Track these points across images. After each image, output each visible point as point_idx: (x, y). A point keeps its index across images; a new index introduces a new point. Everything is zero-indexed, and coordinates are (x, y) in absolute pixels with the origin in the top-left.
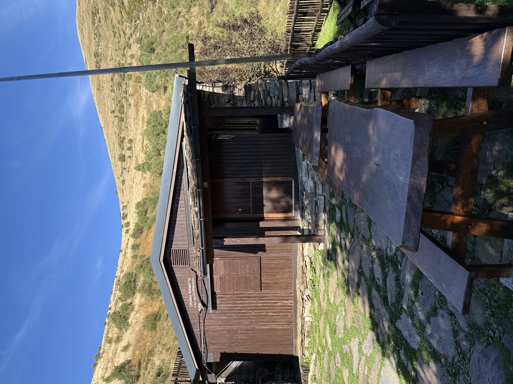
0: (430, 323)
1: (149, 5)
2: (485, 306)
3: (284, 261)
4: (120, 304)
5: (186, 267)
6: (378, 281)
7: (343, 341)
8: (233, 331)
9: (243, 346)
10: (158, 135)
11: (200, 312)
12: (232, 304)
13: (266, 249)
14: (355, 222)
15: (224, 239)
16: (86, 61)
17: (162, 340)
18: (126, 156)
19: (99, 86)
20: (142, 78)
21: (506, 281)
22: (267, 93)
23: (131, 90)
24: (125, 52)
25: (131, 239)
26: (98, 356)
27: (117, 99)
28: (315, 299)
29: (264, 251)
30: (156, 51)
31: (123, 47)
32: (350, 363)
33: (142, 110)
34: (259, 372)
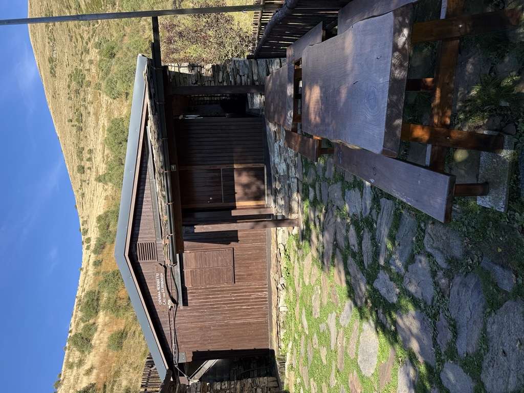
0: (408, 272)
1: (108, 8)
2: (463, 235)
3: (258, 251)
4: (82, 325)
5: (154, 262)
6: (353, 248)
7: (320, 321)
8: (205, 327)
9: (216, 343)
10: (121, 143)
11: (170, 310)
12: (204, 299)
13: (239, 239)
14: (328, 196)
15: (195, 226)
16: (40, 67)
17: (129, 359)
18: (85, 167)
19: (55, 94)
20: (102, 85)
21: (483, 201)
22: (236, 71)
23: (90, 97)
24: (83, 57)
25: (93, 255)
26: (59, 384)
27: (75, 107)
28: (290, 287)
29: (237, 241)
30: (116, 56)
31: (80, 52)
32: (327, 340)
33: (102, 118)
34: (234, 370)
